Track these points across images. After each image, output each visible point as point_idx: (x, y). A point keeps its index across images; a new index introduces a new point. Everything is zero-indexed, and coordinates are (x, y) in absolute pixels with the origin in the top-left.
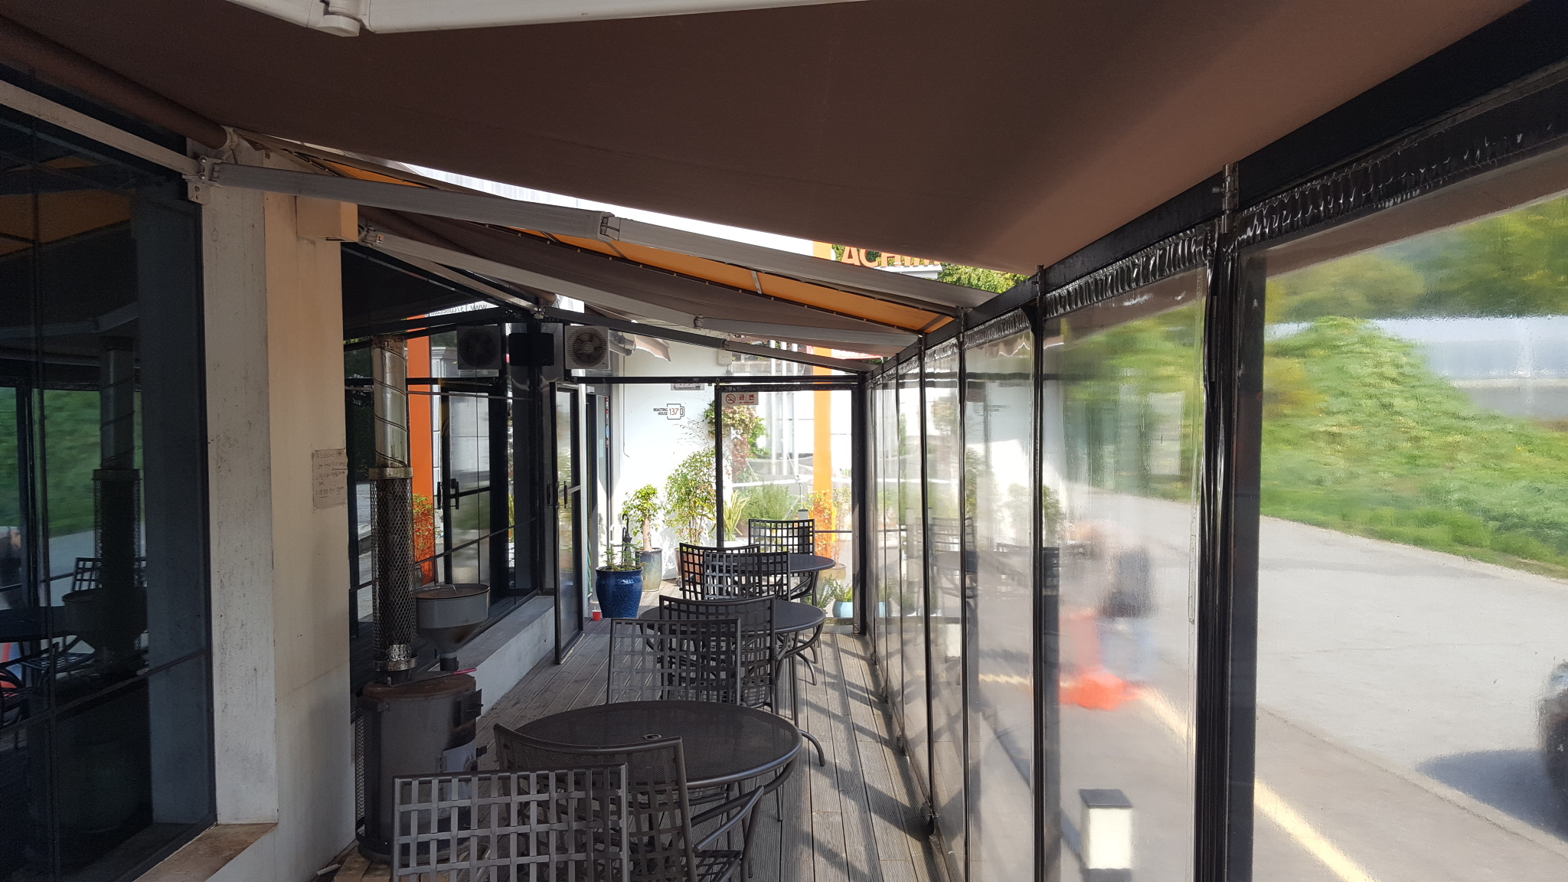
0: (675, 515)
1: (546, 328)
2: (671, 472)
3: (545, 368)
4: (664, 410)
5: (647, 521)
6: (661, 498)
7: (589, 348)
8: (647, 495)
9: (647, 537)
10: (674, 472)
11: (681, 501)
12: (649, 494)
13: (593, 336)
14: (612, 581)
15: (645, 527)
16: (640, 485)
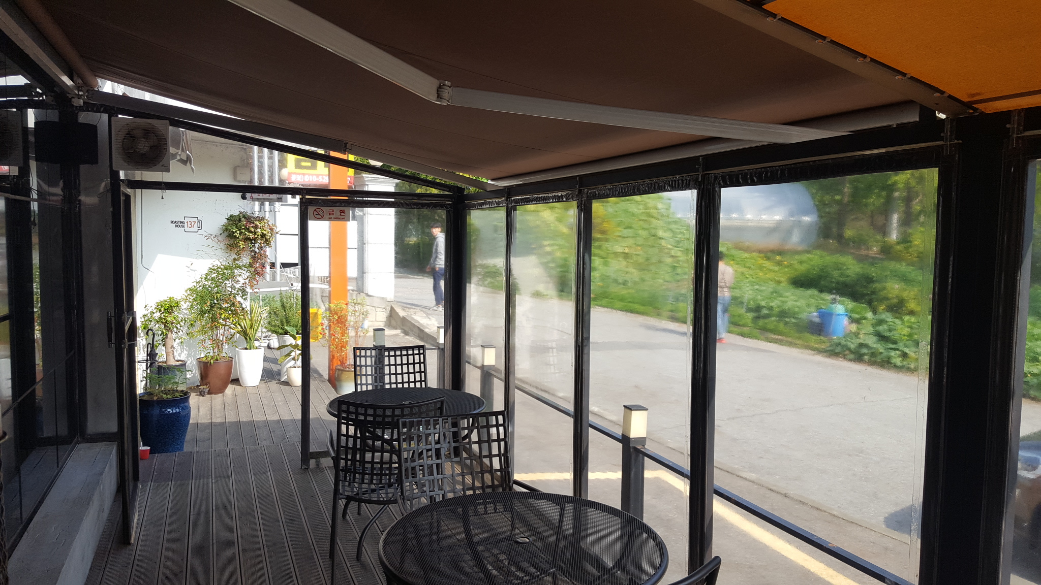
0: (198, 327)
1: (84, 118)
2: (191, 285)
3: (83, 168)
4: (181, 222)
5: (169, 334)
6: (184, 310)
7: (143, 146)
8: (169, 307)
9: (170, 350)
10: (195, 284)
11: (202, 313)
12: (171, 306)
13: (148, 132)
14: (156, 411)
15: (168, 340)
16: (163, 297)
